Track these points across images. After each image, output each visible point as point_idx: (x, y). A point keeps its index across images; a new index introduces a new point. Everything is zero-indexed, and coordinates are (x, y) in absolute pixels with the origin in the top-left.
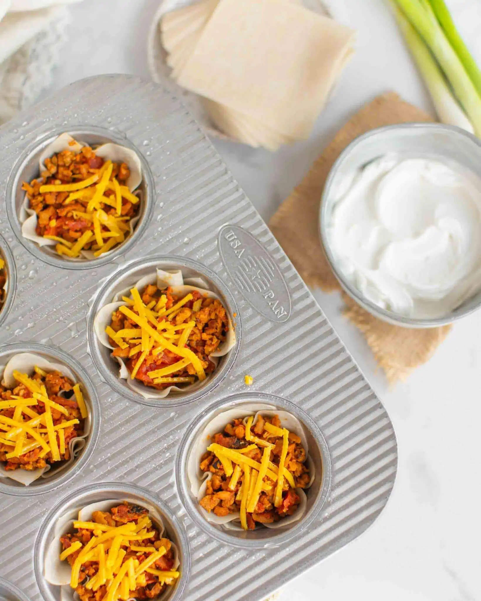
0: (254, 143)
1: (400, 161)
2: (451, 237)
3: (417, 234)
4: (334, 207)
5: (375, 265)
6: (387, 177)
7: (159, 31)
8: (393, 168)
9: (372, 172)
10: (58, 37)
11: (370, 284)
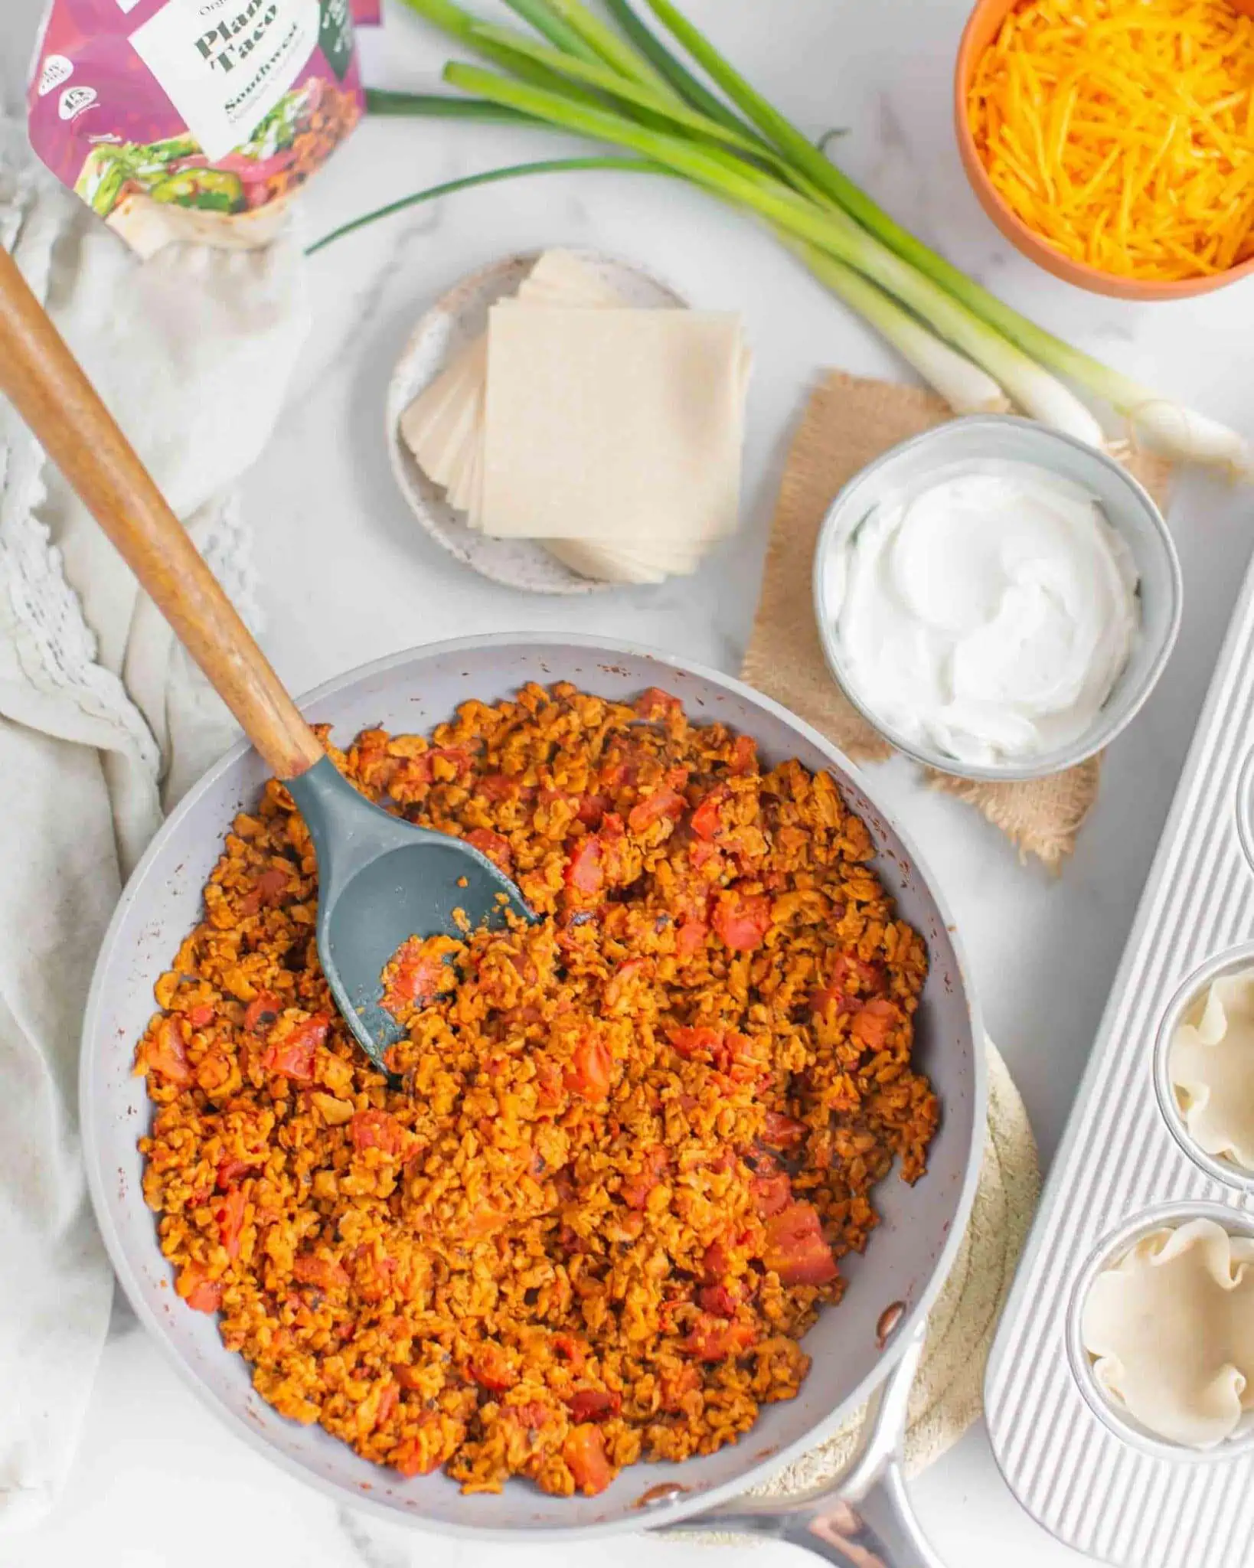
0: (654, 577)
1: (908, 502)
2: (1044, 589)
3: (990, 613)
4: (837, 629)
5: (947, 695)
6: (900, 537)
7: (408, 455)
8: (904, 516)
9: (871, 541)
10: (237, 533)
11: (955, 733)
